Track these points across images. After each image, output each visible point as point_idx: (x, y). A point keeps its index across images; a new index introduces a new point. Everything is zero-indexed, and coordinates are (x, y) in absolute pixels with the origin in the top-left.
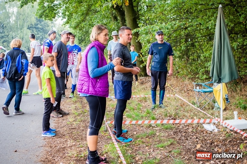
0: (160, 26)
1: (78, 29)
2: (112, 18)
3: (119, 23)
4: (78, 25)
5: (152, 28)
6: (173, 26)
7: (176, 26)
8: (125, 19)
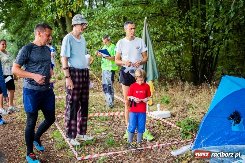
0: (98, 33)
1: (17, 34)
2: (53, 24)
3: (60, 29)
4: (17, 30)
5: (92, 35)
6: (111, 33)
7: (113, 33)
8: (65, 25)
